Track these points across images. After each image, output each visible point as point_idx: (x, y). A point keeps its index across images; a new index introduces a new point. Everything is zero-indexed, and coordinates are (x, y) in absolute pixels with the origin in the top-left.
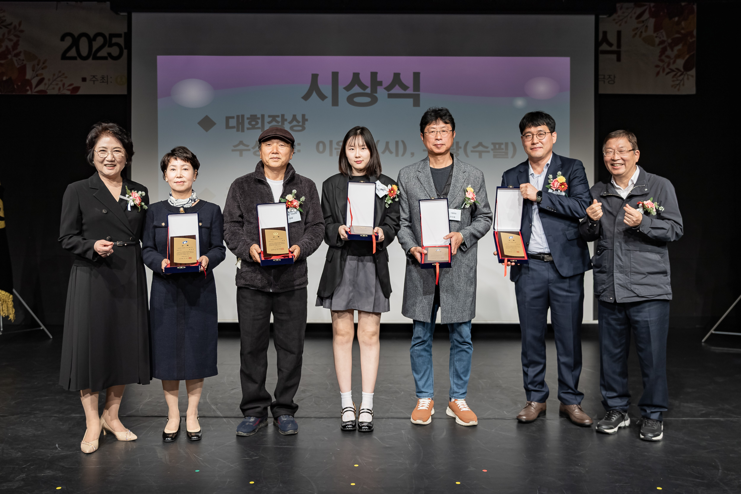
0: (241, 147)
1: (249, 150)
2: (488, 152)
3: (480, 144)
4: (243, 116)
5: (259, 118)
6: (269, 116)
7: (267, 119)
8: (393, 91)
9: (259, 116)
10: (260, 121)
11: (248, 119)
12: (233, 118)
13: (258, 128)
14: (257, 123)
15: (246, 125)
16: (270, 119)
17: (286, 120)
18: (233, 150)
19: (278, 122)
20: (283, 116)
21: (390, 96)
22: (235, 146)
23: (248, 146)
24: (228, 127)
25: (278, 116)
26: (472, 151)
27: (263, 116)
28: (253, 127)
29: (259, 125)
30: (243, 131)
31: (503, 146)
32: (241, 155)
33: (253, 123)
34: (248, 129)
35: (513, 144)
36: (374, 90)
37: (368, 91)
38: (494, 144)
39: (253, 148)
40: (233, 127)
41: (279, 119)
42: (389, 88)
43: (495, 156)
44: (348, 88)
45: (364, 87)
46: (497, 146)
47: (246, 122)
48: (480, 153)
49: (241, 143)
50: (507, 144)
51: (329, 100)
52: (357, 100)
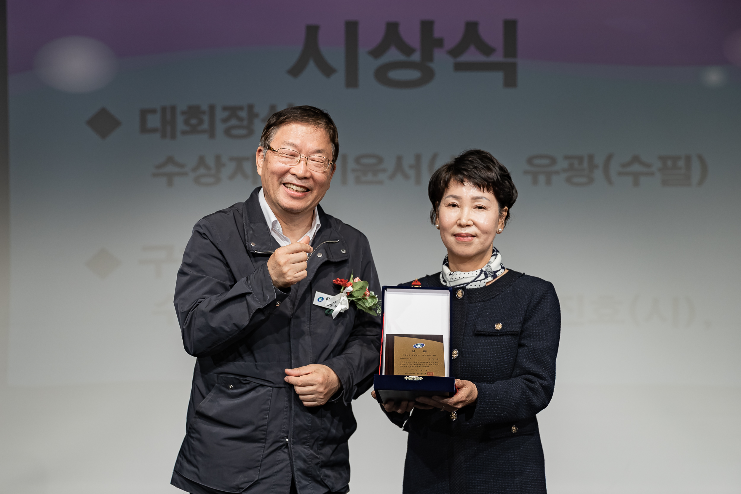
0: (170, 168)
1: (185, 174)
2: (652, 174)
3: (636, 159)
4: (173, 108)
5: (204, 113)
6: (225, 109)
7: (220, 115)
8: (465, 58)
9: (205, 107)
10: (206, 118)
11: (183, 113)
12: (153, 111)
13: (203, 131)
14: (201, 122)
15: (181, 125)
16: (226, 114)
17: (257, 115)
18: (155, 175)
19: (240, 119)
20: (251, 107)
21: (459, 67)
22: (159, 167)
23: (182, 166)
24: (144, 129)
25: (241, 108)
26: (620, 174)
27: (212, 108)
28: (194, 130)
29: (206, 126)
30: (173, 136)
31: (681, 163)
32: (170, 183)
33: (194, 121)
34: (184, 133)
35: (701, 159)
36: (427, 56)
37: (416, 57)
38: (663, 159)
39: (195, 169)
40: (154, 130)
41: (243, 114)
42: (455, 52)
43: (665, 183)
44: (376, 53)
45: (407, 50)
46: (670, 163)
47: (180, 119)
48: (636, 176)
49: (170, 160)
50: (688, 159)
51: (340, 76)
52: (395, 75)
